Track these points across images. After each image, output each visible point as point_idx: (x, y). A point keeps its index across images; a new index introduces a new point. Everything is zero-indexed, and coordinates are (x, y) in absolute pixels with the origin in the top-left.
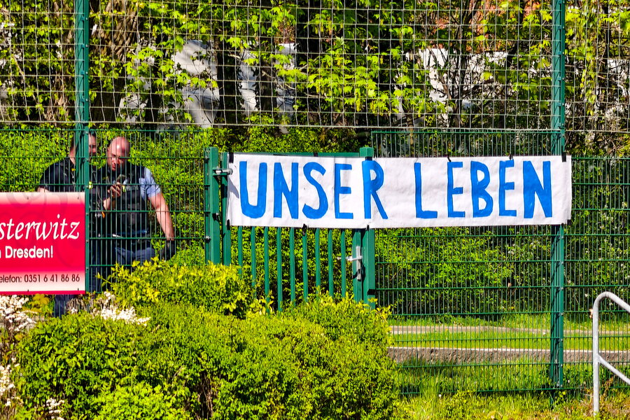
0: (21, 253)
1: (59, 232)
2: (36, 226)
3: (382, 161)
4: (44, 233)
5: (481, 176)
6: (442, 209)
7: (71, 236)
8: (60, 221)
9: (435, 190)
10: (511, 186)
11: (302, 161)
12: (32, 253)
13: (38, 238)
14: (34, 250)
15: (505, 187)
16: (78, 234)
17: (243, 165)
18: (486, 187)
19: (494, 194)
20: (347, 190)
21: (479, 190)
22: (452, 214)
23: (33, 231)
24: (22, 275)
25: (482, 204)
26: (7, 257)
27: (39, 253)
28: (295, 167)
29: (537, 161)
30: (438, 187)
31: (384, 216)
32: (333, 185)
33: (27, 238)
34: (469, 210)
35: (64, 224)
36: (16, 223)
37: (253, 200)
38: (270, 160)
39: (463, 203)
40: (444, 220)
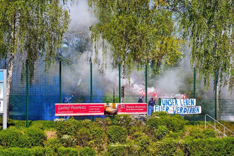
0: (140, 110)
1: (144, 107)
2: (142, 107)
3: (177, 99)
5: (187, 101)
6: (183, 105)
10: (190, 102)
11: (169, 99)
15: (189, 102)
17: (163, 100)
19: (188, 103)
20: (174, 103)
21: (187, 102)
22: (184, 105)
24: (140, 112)
25: (187, 104)
27: (142, 110)
28: (168, 100)
29: (192, 99)
30: (183, 102)
31: (178, 105)
32: (172, 102)
34: (186, 105)
36: (140, 106)
37: (164, 104)
38: (166, 99)
39: (185, 104)
40: (184, 106)
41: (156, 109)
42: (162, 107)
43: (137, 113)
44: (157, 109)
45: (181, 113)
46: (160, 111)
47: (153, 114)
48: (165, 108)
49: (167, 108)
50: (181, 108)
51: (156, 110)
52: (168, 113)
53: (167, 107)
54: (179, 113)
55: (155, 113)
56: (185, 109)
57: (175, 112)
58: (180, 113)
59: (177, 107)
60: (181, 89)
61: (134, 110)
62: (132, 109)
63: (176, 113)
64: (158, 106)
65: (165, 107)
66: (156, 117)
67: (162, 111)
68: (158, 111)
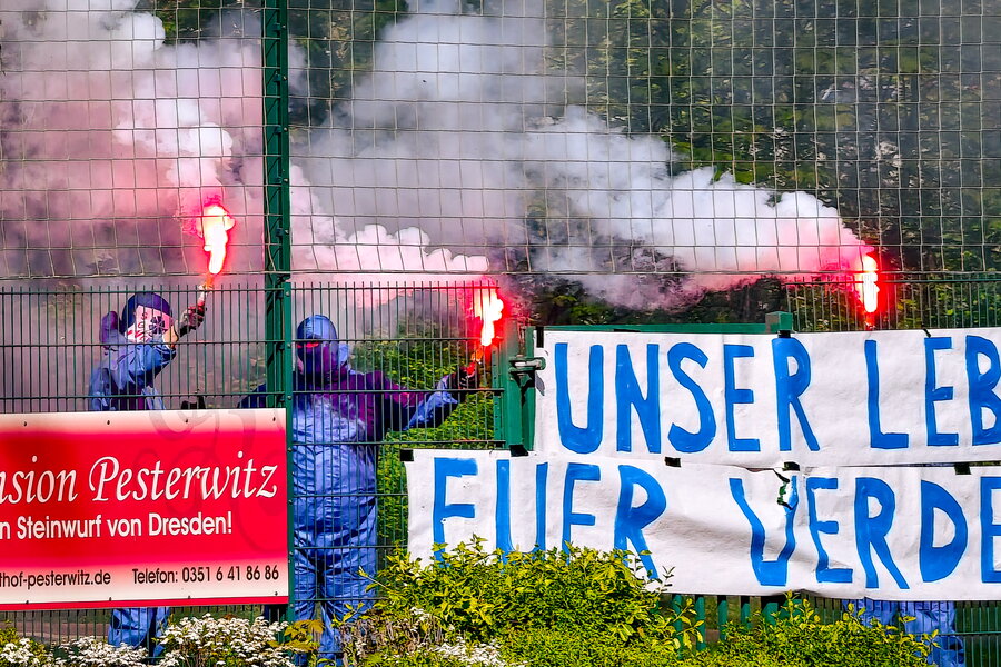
0: (175, 526)
1: (241, 486)
2: (202, 474)
3: (806, 339)
4: (215, 487)
5: (984, 364)
6: (917, 431)
7: (262, 492)
8: (243, 465)
9: (903, 394)
11: (666, 341)
12: (195, 526)
13: (205, 496)
14: (198, 520)
16: (275, 488)
17: (561, 349)
18: (994, 385)
20: (746, 396)
21: (982, 391)
22: (936, 439)
23: (196, 483)
24: (178, 569)
25: (988, 418)
26: (152, 533)
27: (206, 525)
28: (653, 350)
30: (908, 388)
31: (813, 445)
32: (721, 387)
33: (186, 496)
34: (966, 432)
35: (249, 470)
36: (167, 468)
37: (580, 419)
38: (609, 340)
39: (954, 416)
40: (919, 450)
41: (442, 510)
42: (542, 470)
43: (123, 587)
44: (466, 510)
45: (888, 590)
46: (522, 540)
47: (395, 598)
48: (599, 500)
49: (640, 496)
50: (866, 487)
51: (450, 524)
52: (652, 587)
53: (630, 475)
54: (845, 575)
55: (426, 591)
56: (939, 515)
57: (769, 556)
58: (872, 582)
59: (801, 476)
60: (882, 148)
61: (69, 529)
62: (37, 511)
63: (800, 577)
64: (486, 459)
65: (593, 474)
66: (446, 650)
67: (553, 541)
68: (489, 547)
